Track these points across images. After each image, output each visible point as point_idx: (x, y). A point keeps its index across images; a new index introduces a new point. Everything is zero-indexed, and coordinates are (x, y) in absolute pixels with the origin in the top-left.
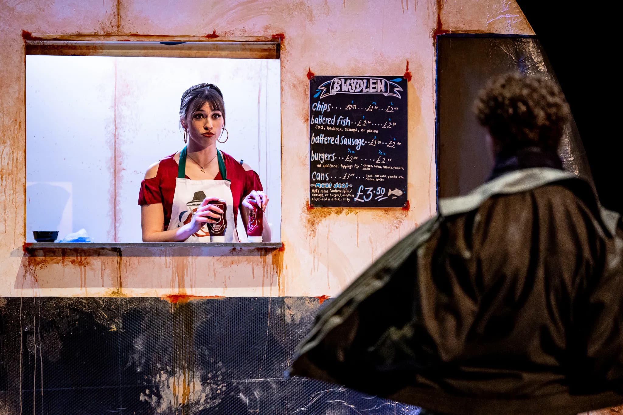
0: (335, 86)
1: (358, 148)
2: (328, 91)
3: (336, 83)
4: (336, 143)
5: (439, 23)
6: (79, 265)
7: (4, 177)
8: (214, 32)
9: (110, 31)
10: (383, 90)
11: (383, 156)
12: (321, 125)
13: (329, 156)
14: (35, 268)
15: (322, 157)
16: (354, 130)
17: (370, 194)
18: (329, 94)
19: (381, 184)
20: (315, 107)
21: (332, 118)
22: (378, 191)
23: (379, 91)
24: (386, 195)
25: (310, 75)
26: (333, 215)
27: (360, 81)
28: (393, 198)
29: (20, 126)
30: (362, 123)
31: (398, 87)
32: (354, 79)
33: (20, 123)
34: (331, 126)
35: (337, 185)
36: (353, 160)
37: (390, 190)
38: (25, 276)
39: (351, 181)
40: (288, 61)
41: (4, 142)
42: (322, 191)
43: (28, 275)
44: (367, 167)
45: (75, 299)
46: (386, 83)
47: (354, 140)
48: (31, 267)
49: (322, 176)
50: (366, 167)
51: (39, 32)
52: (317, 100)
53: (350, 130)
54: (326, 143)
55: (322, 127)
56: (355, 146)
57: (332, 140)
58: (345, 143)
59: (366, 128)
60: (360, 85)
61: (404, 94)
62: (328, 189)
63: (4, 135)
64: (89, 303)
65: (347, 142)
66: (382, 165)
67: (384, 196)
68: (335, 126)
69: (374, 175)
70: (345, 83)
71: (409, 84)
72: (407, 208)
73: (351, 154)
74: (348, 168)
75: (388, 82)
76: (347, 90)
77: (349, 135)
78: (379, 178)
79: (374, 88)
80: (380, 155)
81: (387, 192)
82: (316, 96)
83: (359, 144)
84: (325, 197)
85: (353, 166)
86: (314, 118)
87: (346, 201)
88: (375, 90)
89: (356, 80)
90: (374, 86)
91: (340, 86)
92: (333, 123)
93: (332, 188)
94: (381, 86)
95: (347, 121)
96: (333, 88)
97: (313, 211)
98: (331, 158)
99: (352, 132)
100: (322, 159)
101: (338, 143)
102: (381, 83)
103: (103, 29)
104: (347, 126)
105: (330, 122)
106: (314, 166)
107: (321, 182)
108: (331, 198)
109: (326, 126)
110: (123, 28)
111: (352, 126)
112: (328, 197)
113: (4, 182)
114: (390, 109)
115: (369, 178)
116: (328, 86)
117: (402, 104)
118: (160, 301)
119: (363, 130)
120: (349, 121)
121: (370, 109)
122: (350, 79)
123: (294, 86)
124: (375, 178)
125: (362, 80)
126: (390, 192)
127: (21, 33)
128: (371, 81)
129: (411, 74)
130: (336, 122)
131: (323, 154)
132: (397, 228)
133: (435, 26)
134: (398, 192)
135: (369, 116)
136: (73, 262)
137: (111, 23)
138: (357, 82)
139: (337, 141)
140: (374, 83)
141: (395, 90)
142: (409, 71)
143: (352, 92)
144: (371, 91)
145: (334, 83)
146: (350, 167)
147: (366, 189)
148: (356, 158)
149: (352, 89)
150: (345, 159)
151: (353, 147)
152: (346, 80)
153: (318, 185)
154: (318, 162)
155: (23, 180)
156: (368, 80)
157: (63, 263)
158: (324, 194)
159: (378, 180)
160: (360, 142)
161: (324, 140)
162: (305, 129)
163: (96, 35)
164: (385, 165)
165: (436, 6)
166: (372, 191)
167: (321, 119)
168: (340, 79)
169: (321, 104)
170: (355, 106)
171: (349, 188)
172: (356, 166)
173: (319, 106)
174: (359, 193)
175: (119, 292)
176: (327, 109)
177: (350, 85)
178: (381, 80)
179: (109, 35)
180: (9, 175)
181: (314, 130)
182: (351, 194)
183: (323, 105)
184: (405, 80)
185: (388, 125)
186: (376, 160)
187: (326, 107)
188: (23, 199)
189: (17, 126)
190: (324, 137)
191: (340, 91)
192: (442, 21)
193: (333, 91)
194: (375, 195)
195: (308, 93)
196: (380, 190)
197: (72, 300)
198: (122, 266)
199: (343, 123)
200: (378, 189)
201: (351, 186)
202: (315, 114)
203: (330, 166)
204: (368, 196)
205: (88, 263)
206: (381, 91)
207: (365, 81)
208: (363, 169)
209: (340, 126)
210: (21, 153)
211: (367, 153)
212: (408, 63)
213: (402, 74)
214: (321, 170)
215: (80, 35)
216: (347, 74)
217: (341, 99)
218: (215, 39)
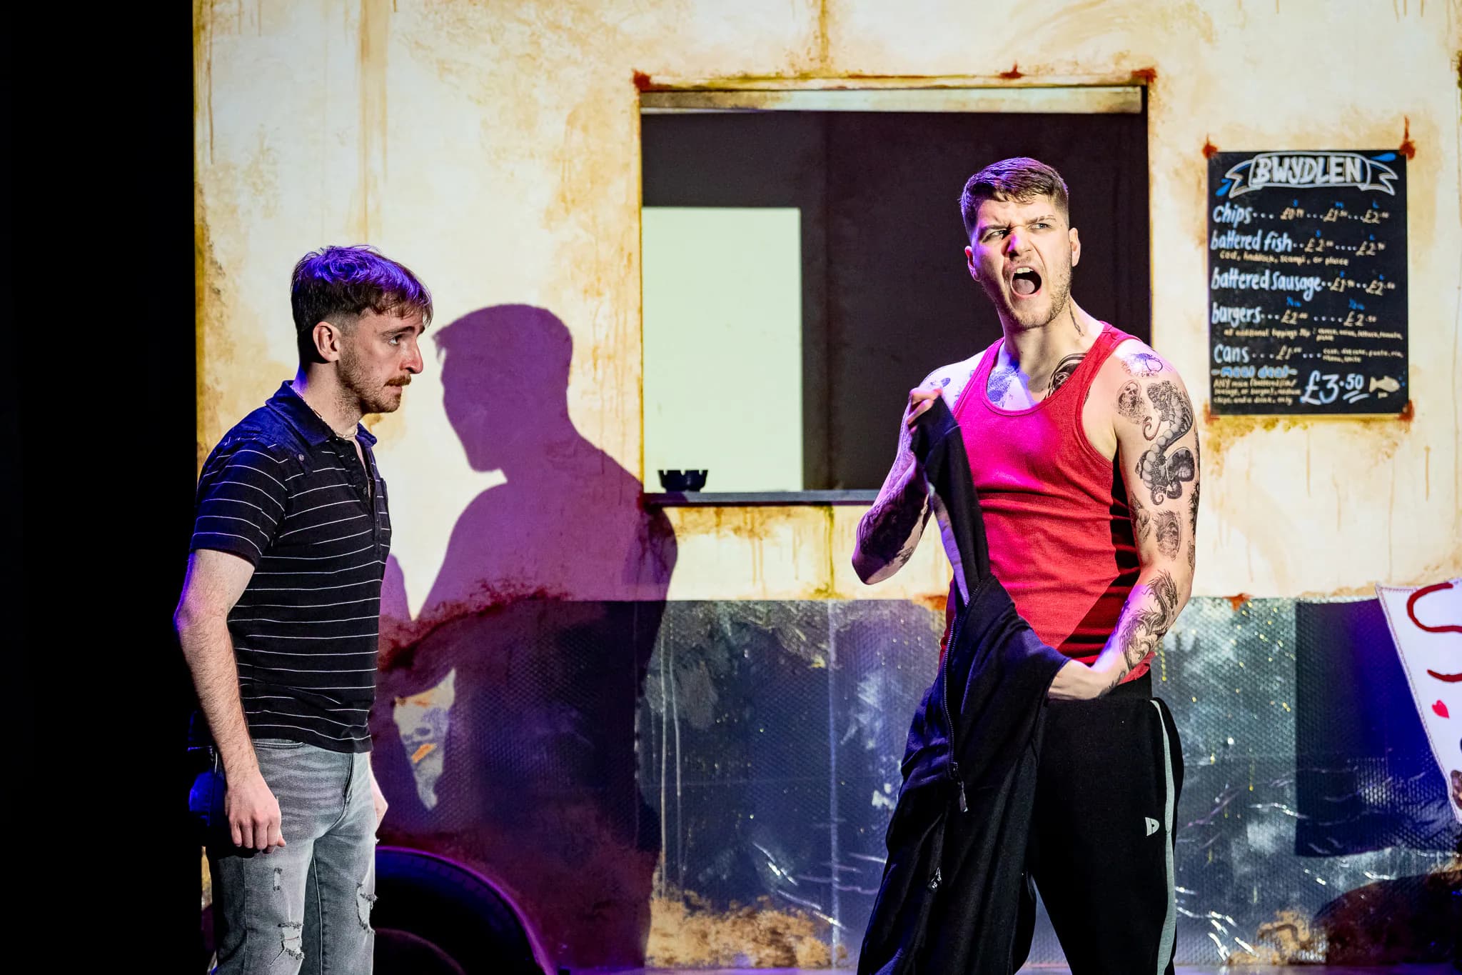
0: (1260, 171)
1: (1308, 296)
2: (1245, 182)
3: (1262, 165)
4: (1263, 285)
6: (750, 537)
7: (600, 362)
8: (1015, 69)
9: (806, 68)
10: (1358, 177)
11: (1358, 312)
12: (1232, 250)
13: (1250, 312)
14: (663, 543)
15: (1235, 316)
16: (1299, 260)
17: (1332, 389)
18: (1248, 187)
19: (1355, 368)
20: (1220, 214)
21: (1255, 235)
22: (1349, 383)
23: (1349, 179)
24: (1365, 389)
25: (1209, 150)
26: (1259, 431)
27: (1310, 161)
28: (1381, 395)
29: (629, 260)
30: (1317, 244)
31: (1387, 172)
32: (1298, 156)
33: (630, 254)
34: (1253, 252)
35: (1266, 371)
36: (1298, 320)
37: (1373, 380)
38: (642, 557)
39: (1294, 361)
40: (1163, 122)
41: (599, 294)
42: (1235, 384)
43: (649, 556)
44: (1326, 334)
45: (740, 604)
46: (1363, 165)
47: (1299, 281)
48: (655, 541)
49: (1234, 353)
50: (1324, 335)
51: (667, 73)
52: (1224, 200)
53: (1292, 259)
54: (1242, 286)
55: (1234, 256)
56: (1302, 292)
57: (1255, 281)
58: (1280, 287)
59: (1324, 255)
60: (1311, 168)
61: (1401, 185)
62: (1248, 380)
63: (599, 280)
64: (769, 611)
65: (1285, 283)
66: (1355, 329)
67: (1362, 391)
68: (1262, 251)
69: (1340, 349)
70: (1281, 164)
71: (1411, 165)
72: (1408, 416)
73: (1294, 309)
74: (1287, 338)
75: (1368, 162)
76: (1284, 180)
77: (1289, 270)
78: (1352, 355)
79: (1339, 174)
80: (1352, 310)
81: (1367, 383)
82: (1221, 192)
83: (1309, 289)
84: (1242, 396)
85: (1299, 332)
86: (1218, 237)
87: (1285, 404)
88: (1341, 179)
89: (1301, 160)
90: (1339, 170)
91: (1270, 171)
92: (1257, 247)
93: (1257, 378)
94: (1353, 170)
95: (1285, 242)
96: (1255, 175)
97: (1216, 423)
98: (1253, 316)
99: (1295, 264)
100: (1234, 319)
101: (1266, 286)
102: (1354, 163)
103: (793, 65)
104: (1285, 253)
105: (1250, 244)
106: (1217, 333)
107: (1233, 364)
108: (1254, 397)
109: (1241, 252)
110: (832, 62)
111: (1297, 252)
112: (1248, 395)
113: (600, 372)
114: (1372, 217)
115: (1330, 355)
116: (1245, 172)
117: (1397, 205)
118: (912, 607)
119: (1317, 260)
120: (1290, 242)
121: (1332, 217)
122: (1291, 157)
123: (1177, 173)
124: (1342, 356)
125: (1315, 158)
126: (1374, 384)
127: (631, 75)
128: (1333, 161)
129: (1415, 145)
130: (1262, 244)
131: (1237, 310)
132: (1389, 457)
134: (1390, 384)
135: (1329, 231)
136: (737, 530)
137: (808, 53)
138: (1304, 163)
139: (1264, 282)
140: (1339, 165)
141: (1382, 178)
142: (1410, 139)
143: (1294, 183)
144: (1334, 180)
145: (1257, 166)
146: (1292, 334)
147: (1325, 378)
148: (1304, 316)
149: (1294, 176)
150: (1281, 317)
151: (1298, 295)
152: (1281, 158)
153: (1226, 372)
154: (1225, 325)
155: (637, 369)
156: (1326, 158)
157: (718, 532)
158: (1240, 389)
159: (1348, 359)
160: (1311, 284)
161: (1238, 281)
162: (1200, 259)
163: (778, 77)
164: (1362, 329)
166: (1337, 382)
167: (1232, 239)
168: (1270, 158)
169: (1232, 207)
170: (1300, 212)
171: (1290, 378)
172: (1305, 333)
173: (1227, 211)
174: (1311, 387)
175: (830, 591)
176: (1245, 218)
177: (1291, 168)
178: (1353, 158)
179: (804, 77)
180: (609, 358)
181: (1217, 261)
182: (1295, 388)
183: (1236, 210)
184: (1400, 159)
185: (1368, 248)
186: (1345, 320)
187: (1243, 214)
188: (637, 408)
189: (625, 261)
190: (1239, 274)
191: (1270, 181)
193: (1255, 181)
194: (1343, 391)
195: (1205, 186)
196: (1352, 381)
197: (737, 606)
198: (836, 537)
199: (1277, 246)
200: (1350, 377)
201: (1294, 372)
202: (1217, 228)
203: (1252, 333)
204: (1329, 393)
205: (767, 532)
206: (1354, 180)
207: (1321, 161)
208: (1319, 338)
209: (1270, 252)
211: (1326, 306)
212: (1407, 122)
213: (1396, 146)
214: (1233, 342)
215: (746, 78)
216: (1283, 147)
217: (1272, 198)
218: (1016, 82)
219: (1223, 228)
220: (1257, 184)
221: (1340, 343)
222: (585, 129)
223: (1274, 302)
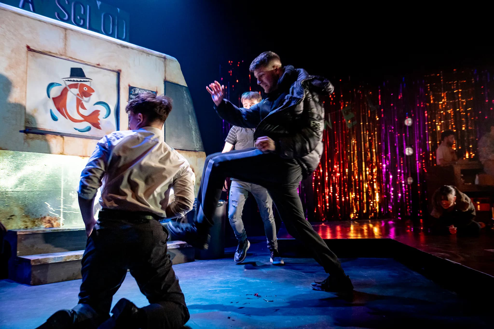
0: (137, 91)
2: (134, 92)
5: (165, 78)
8: (100, 64)
20: (130, 96)
25: (129, 86)
29: (24, 82)
38: (24, 143)
40: (122, 79)
48: (27, 140)
51: (33, 47)
52: (131, 94)
70: (140, 90)
76: (139, 93)
89: (143, 90)
103: (59, 52)
110: (67, 54)
116: (134, 90)
123: (124, 88)
127: (26, 45)
133: (164, 78)
136: (44, 140)
137: (63, 51)
145: (136, 89)
152: (140, 89)
163: (56, 54)
165: (164, 72)
168: (138, 89)
173: (132, 96)
175: (63, 153)
179: (61, 55)
192: (166, 77)
195: (128, 91)
198: (64, 143)
205: (51, 141)
210: (24, 94)
212: (157, 88)
213: (155, 91)
215: (50, 52)
216: (140, 88)
218: (99, 66)
219: (131, 99)
220: (136, 92)
222: (15, 54)
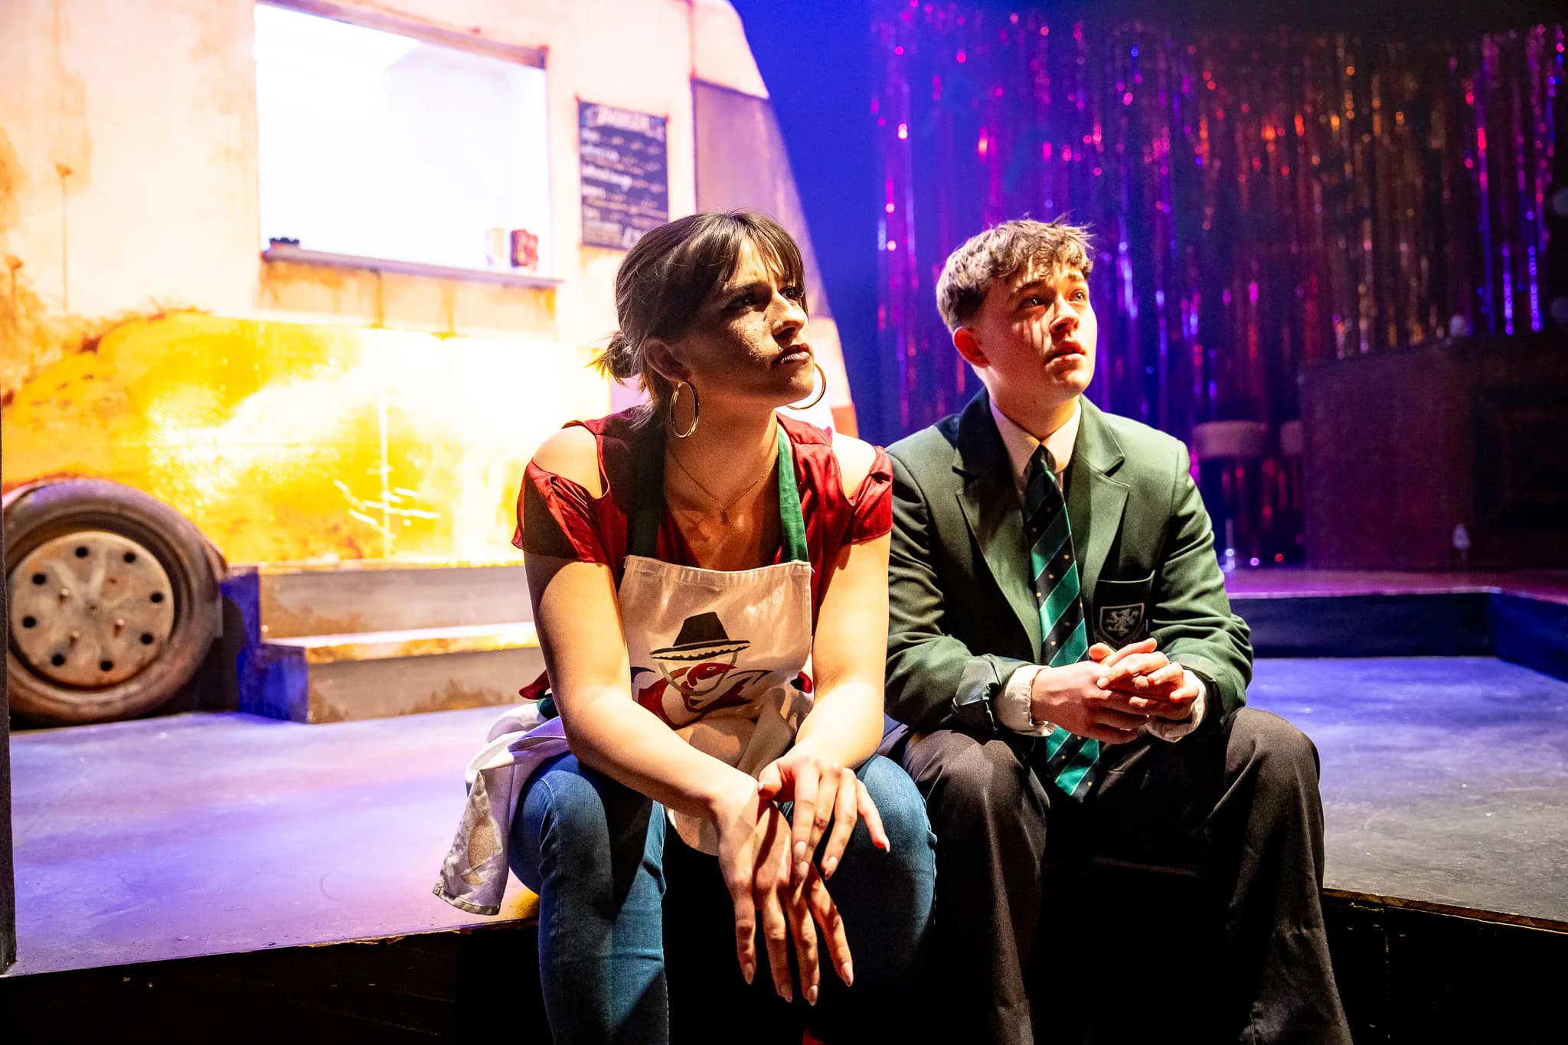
0: (601, 115)
1: (625, 187)
2: (595, 119)
3: (602, 112)
4: (605, 178)
5: (694, 69)
8: (478, 27)
10: (647, 128)
12: (590, 155)
13: (599, 191)
14: (276, 284)
15: (592, 192)
16: (621, 167)
18: (596, 122)
21: (600, 149)
23: (643, 128)
25: (578, 99)
26: (604, 258)
27: (625, 115)
30: (629, 160)
31: (659, 128)
32: (620, 110)
34: (600, 158)
35: (607, 226)
36: (621, 200)
39: (620, 222)
40: (553, 75)
41: (231, 113)
43: (267, 293)
44: (634, 210)
47: (621, 178)
48: (271, 282)
49: (592, 213)
52: (585, 127)
53: (618, 166)
54: (596, 176)
55: (591, 159)
56: (623, 184)
57: (602, 175)
58: (613, 180)
59: (633, 166)
60: (626, 118)
61: (665, 135)
63: (231, 104)
65: (615, 179)
66: (649, 208)
68: (604, 159)
70: (611, 113)
71: (668, 126)
73: (619, 193)
74: (617, 209)
75: (650, 121)
76: (613, 122)
77: (617, 172)
79: (639, 125)
82: (584, 122)
83: (626, 184)
84: (592, 237)
85: (622, 206)
86: (583, 147)
88: (640, 127)
89: (621, 113)
90: (639, 122)
91: (606, 116)
92: (602, 156)
94: (645, 124)
95: (614, 156)
96: (599, 117)
97: (585, 250)
98: (601, 194)
99: (620, 169)
100: (592, 194)
102: (645, 120)
104: (615, 162)
105: (599, 154)
106: (584, 200)
107: (592, 219)
108: (601, 239)
109: (595, 157)
111: (620, 162)
112: (599, 238)
114: (653, 150)
115: (636, 222)
116: (595, 114)
117: (663, 145)
119: (629, 169)
120: (617, 156)
121: (636, 147)
122: (616, 110)
123: (560, 107)
125: (628, 113)
128: (637, 117)
129: (670, 117)
130: (604, 155)
131: (593, 189)
133: (691, 72)
135: (635, 154)
136: (324, 281)
138: (623, 115)
139: (606, 176)
140: (639, 120)
141: (657, 131)
142: (667, 113)
143: (618, 125)
144: (636, 127)
145: (600, 112)
146: (618, 207)
148: (624, 198)
149: (618, 121)
150: (613, 197)
151: (621, 186)
152: (612, 110)
153: (589, 223)
154: (588, 197)
156: (633, 114)
158: (593, 233)
160: (626, 182)
161: (593, 173)
162: (574, 160)
165: (689, 49)
167: (590, 149)
168: (606, 108)
169: (589, 132)
170: (621, 141)
172: (624, 207)
173: (587, 133)
174: (627, 237)
175: (380, 325)
176: (596, 139)
177: (616, 117)
181: (584, 160)
183: (591, 133)
184: (664, 122)
185: (650, 166)
187: (593, 136)
190: (594, 169)
191: (606, 121)
192: (696, 67)
193: (599, 119)
195: (576, 118)
198: (383, 292)
199: (611, 157)
202: (584, 142)
203: (600, 203)
206: (645, 129)
207: (630, 116)
208: (631, 211)
209: (608, 160)
211: (634, 195)
212: (666, 104)
213: (662, 116)
214: (591, 206)
216: (613, 104)
217: (607, 131)
218: (478, 36)
219: (586, 142)
220: (600, 121)
221: (641, 215)
223: (610, 188)
